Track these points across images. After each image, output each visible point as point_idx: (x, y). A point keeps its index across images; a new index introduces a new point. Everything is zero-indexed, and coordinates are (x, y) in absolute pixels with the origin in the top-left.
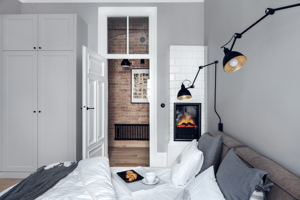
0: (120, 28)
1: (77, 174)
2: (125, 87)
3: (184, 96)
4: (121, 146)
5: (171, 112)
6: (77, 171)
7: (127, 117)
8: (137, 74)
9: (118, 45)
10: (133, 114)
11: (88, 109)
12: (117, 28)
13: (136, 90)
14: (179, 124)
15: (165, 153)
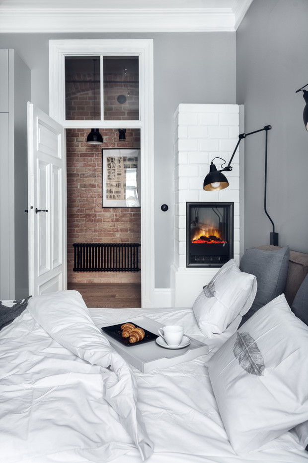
0: (82, 78)
1: (30, 318)
2: (92, 181)
3: (216, 185)
4: (86, 282)
5: (180, 217)
6: (29, 314)
7: (95, 231)
8: (112, 159)
9: (79, 108)
10: (105, 227)
11: (37, 211)
12: (77, 79)
13: (112, 186)
14: (195, 239)
15: (169, 289)
